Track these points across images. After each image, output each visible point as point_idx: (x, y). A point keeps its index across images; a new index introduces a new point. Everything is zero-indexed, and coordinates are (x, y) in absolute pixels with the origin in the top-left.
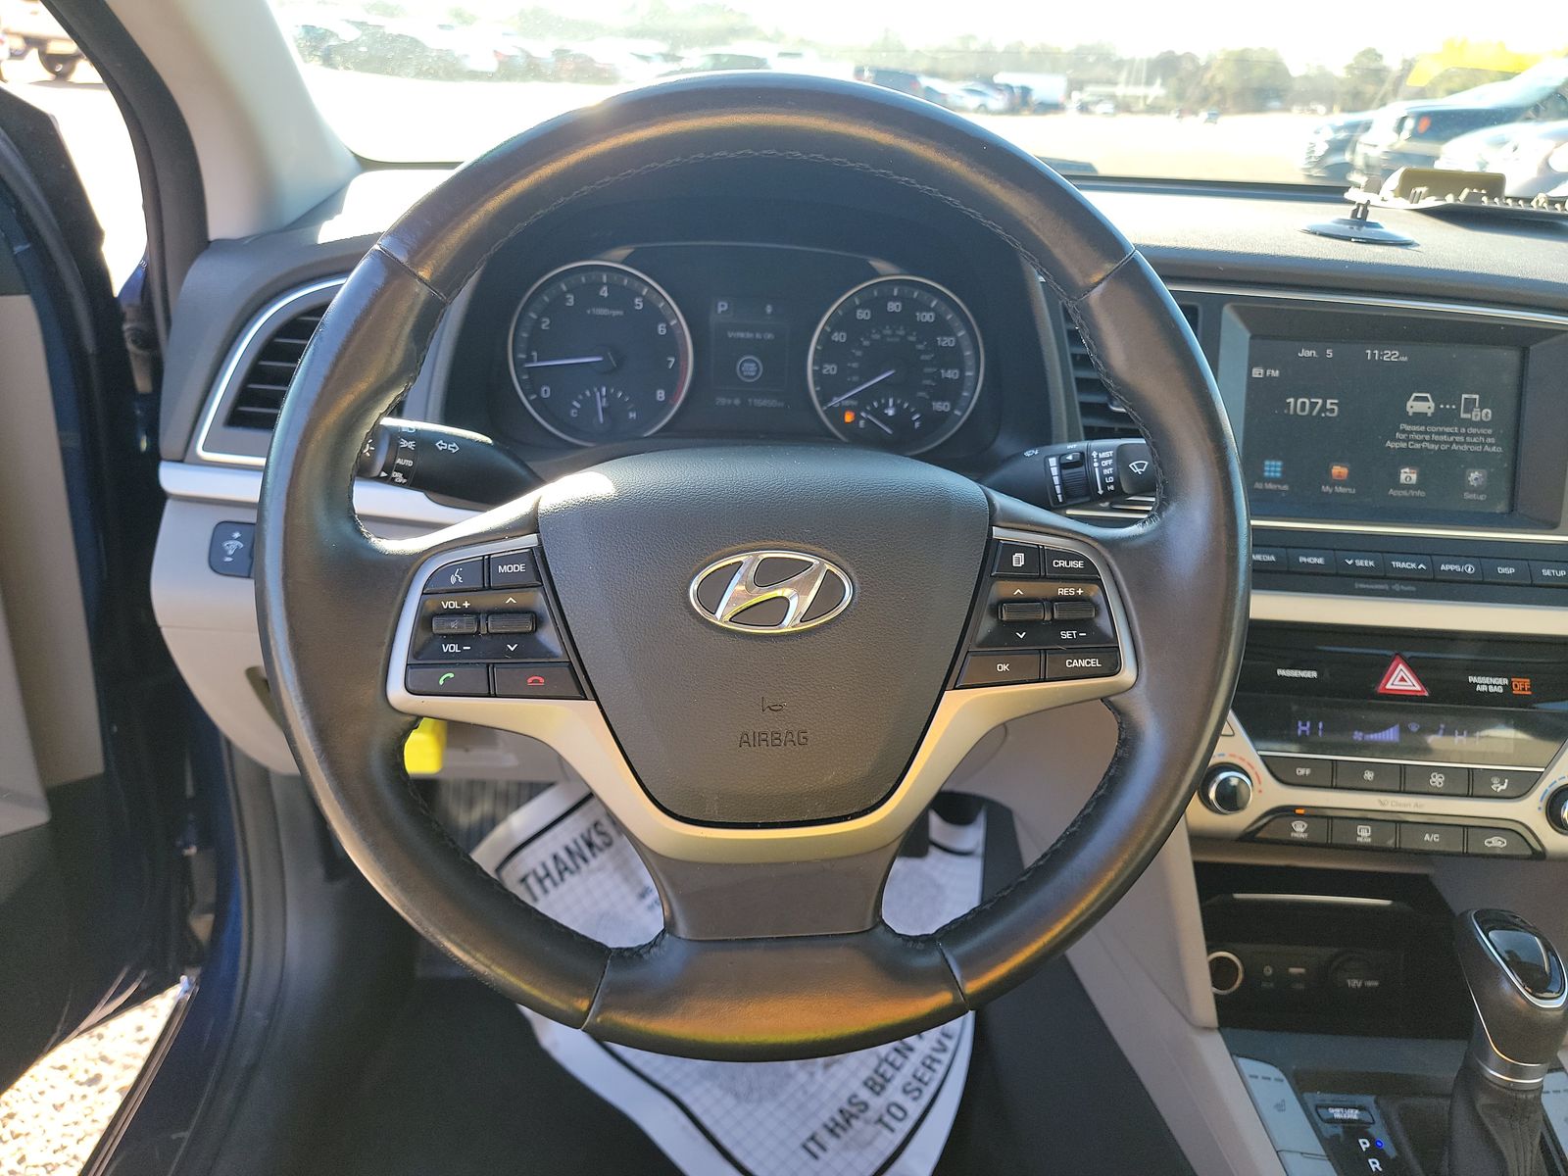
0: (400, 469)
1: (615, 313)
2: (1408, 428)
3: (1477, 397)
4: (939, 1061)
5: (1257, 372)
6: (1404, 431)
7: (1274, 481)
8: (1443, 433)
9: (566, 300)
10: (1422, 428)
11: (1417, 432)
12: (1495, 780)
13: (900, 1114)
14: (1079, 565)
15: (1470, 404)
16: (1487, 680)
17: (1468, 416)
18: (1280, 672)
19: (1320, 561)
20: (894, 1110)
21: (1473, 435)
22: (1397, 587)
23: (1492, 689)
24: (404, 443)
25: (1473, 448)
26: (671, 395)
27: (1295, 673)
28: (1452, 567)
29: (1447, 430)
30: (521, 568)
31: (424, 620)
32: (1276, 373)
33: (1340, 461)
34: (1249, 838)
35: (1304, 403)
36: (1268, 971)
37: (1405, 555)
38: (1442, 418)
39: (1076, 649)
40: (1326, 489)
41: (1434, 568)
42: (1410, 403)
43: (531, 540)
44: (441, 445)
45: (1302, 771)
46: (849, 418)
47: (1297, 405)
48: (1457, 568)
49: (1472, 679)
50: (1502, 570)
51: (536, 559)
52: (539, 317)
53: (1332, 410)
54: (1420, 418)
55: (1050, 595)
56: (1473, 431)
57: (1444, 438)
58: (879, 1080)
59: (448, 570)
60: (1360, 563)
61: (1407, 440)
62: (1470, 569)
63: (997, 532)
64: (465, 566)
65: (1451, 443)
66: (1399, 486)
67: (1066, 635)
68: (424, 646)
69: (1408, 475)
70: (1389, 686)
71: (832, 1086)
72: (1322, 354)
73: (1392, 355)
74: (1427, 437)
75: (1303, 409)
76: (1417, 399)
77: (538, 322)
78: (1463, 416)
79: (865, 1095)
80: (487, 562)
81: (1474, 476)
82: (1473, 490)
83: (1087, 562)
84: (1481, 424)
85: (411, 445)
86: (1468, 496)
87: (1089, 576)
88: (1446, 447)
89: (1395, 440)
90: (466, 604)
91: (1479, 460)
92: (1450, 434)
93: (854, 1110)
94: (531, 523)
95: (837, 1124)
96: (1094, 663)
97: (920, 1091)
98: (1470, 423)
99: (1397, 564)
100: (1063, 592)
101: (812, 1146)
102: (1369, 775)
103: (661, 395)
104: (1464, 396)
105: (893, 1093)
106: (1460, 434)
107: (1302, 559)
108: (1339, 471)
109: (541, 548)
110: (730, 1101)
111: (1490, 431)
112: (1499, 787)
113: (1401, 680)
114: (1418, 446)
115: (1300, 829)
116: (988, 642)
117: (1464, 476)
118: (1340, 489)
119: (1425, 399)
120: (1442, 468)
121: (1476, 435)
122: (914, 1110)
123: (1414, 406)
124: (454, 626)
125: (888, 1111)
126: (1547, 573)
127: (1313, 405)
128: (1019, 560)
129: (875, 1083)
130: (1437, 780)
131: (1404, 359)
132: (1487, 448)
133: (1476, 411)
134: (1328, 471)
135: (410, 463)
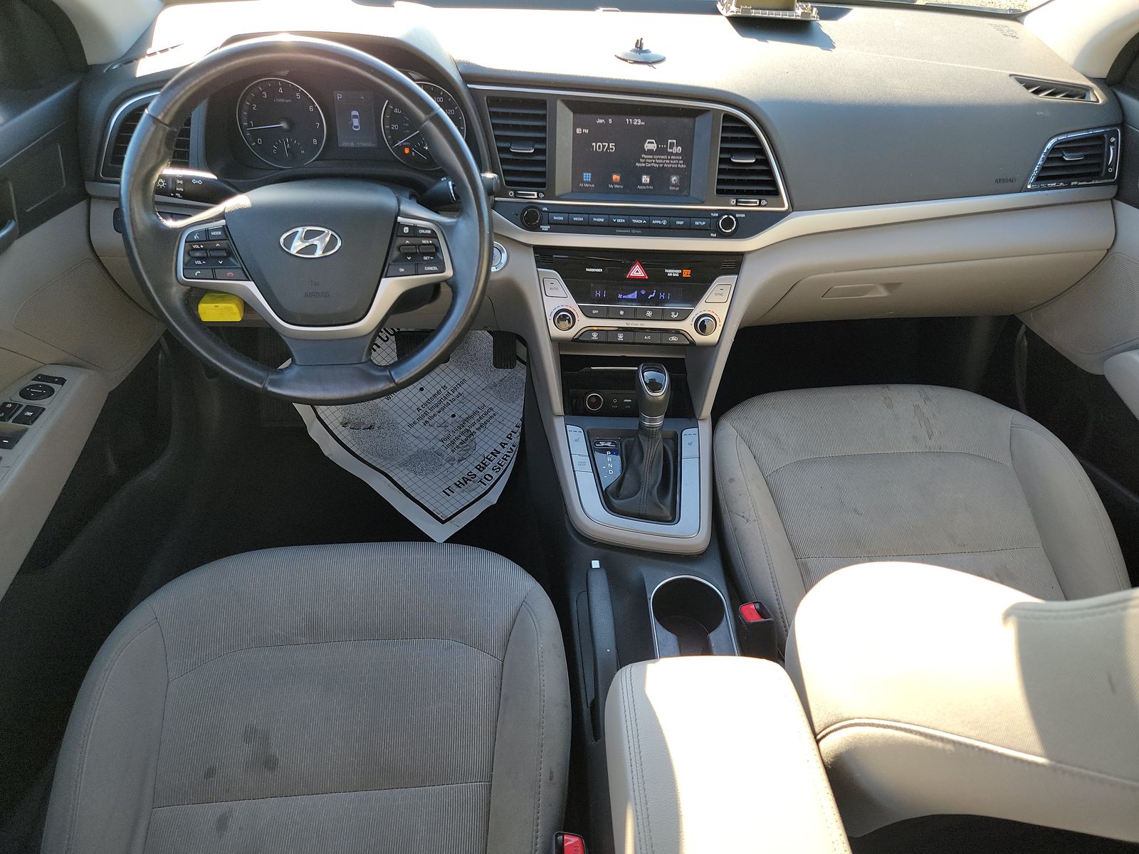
0: (179, 192)
1: (287, 101)
2: (645, 157)
3: (675, 141)
4: (509, 456)
5: (579, 131)
6: (643, 158)
7: (588, 183)
8: (660, 159)
9: (263, 95)
10: (652, 157)
11: (649, 159)
12: (673, 313)
13: (490, 478)
14: (429, 232)
15: (672, 144)
16: (672, 271)
17: (671, 150)
18: (587, 270)
19: (602, 220)
20: (487, 477)
21: (673, 160)
22: (633, 231)
23: (674, 275)
24: (178, 182)
25: (673, 166)
26: (320, 142)
27: (593, 270)
28: (657, 222)
29: (662, 157)
30: (220, 233)
31: (187, 253)
32: (587, 131)
33: (616, 173)
34: (575, 340)
35: (599, 146)
36: (615, 401)
37: (637, 216)
38: (660, 151)
39: (429, 263)
40: (611, 186)
41: (649, 222)
42: (646, 145)
43: (223, 222)
44: (194, 181)
45: (594, 312)
46: (407, 151)
47: (597, 146)
48: (659, 222)
49: (666, 271)
50: (678, 223)
51: (225, 229)
52: (251, 104)
53: (612, 149)
54: (650, 152)
55: (419, 243)
56: (673, 157)
57: (660, 161)
58: (482, 465)
59: (193, 233)
60: (619, 221)
61: (645, 163)
62: (664, 222)
63: (400, 219)
64: (200, 232)
65: (664, 164)
66: (641, 184)
67: (425, 258)
68: (189, 261)
69: (646, 179)
70: (631, 275)
71: (461, 468)
72: (607, 121)
73: (638, 122)
74: (654, 161)
75: (599, 148)
76: (649, 143)
77: (251, 106)
78: (669, 150)
79: (475, 471)
80: (207, 231)
81: (674, 179)
82: (673, 186)
83: (433, 231)
84: (677, 154)
85: (181, 182)
86: (671, 188)
87: (433, 235)
88: (661, 165)
89: (639, 162)
90: (202, 246)
91: (676, 171)
92: (663, 159)
93: (469, 478)
94: (222, 216)
95: (461, 483)
96: (435, 268)
97: (500, 468)
98: (672, 154)
99: (634, 221)
100: (424, 242)
101: (447, 491)
102: (622, 313)
103: (315, 141)
104: (670, 141)
105: (488, 471)
106: (667, 159)
107: (595, 219)
108: (616, 177)
109: (226, 226)
110: (412, 475)
111: (681, 158)
112: (674, 316)
113: (637, 272)
114: (649, 165)
115: (595, 336)
116: (396, 261)
117: (669, 179)
118: (617, 186)
119: (653, 143)
120: (660, 175)
121: (675, 159)
122: (496, 476)
123: (648, 146)
124: (198, 254)
125: (485, 478)
126: (697, 223)
127: (604, 146)
128: (406, 230)
129: (481, 467)
130: (649, 314)
131: (643, 123)
132: (679, 165)
133: (675, 147)
134: (611, 178)
135: (182, 189)
